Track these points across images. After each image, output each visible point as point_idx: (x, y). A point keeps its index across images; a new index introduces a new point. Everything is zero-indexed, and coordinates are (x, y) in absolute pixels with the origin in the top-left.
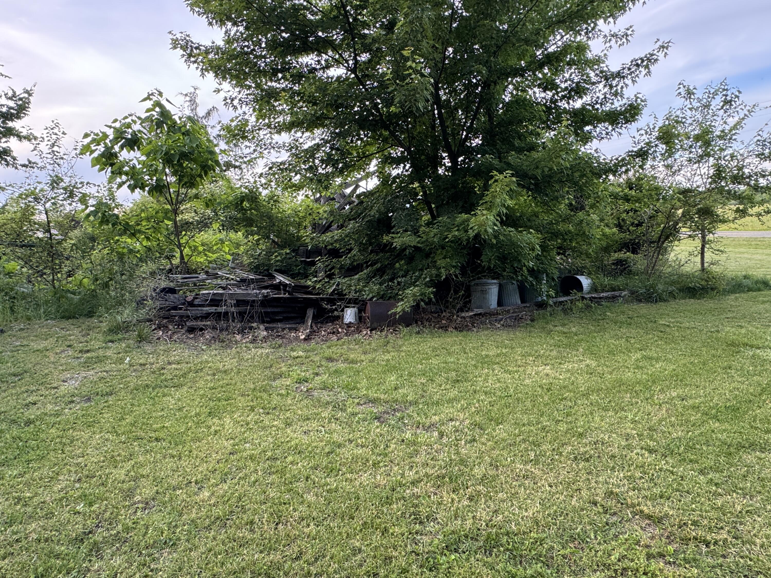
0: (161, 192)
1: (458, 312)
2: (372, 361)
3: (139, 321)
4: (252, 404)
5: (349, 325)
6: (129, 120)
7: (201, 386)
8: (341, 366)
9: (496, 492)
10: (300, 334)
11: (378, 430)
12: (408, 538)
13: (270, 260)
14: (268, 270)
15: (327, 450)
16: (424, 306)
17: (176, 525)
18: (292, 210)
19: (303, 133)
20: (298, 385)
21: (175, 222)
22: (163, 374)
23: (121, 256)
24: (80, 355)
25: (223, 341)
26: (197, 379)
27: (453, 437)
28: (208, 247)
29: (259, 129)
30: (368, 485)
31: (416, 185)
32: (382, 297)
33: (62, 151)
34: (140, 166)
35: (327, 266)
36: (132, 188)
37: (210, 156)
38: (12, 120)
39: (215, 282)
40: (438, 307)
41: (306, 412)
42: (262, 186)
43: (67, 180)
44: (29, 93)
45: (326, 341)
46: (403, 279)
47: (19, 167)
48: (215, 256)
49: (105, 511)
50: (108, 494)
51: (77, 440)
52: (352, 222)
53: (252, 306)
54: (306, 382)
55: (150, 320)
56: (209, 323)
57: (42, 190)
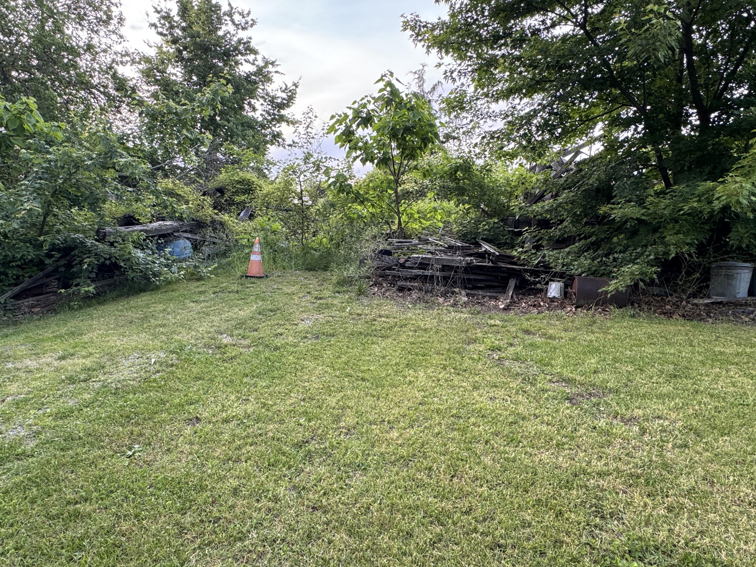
0: (386, 164)
1: (689, 297)
2: (573, 339)
3: (360, 277)
4: (445, 363)
5: (553, 300)
6: (365, 101)
7: (403, 340)
8: (538, 340)
9: (707, 511)
10: (500, 303)
11: (568, 411)
12: (584, 529)
13: (478, 229)
14: (475, 238)
15: (510, 420)
16: (643, 287)
17: (369, 454)
18: (504, 179)
19: (521, 99)
20: (490, 353)
21: (396, 192)
22: (374, 325)
23: (351, 221)
24: (315, 301)
25: (427, 302)
26: (401, 333)
27: (658, 437)
28: (423, 215)
29: (477, 99)
30: (548, 463)
31: (649, 148)
32: (594, 273)
33: (314, 132)
34: (372, 141)
35: (535, 237)
36: (364, 161)
37: (430, 129)
38: (284, 109)
39: (425, 247)
40: (663, 290)
41: (494, 379)
42: (476, 155)
43: (315, 156)
44: (296, 85)
45: (526, 313)
46: (621, 256)
47: (287, 147)
48: (428, 223)
49: (319, 428)
50: (322, 416)
51: (306, 368)
52: (566, 191)
53: (456, 272)
54: (500, 350)
55: (369, 278)
56: (416, 284)
57: (298, 165)
